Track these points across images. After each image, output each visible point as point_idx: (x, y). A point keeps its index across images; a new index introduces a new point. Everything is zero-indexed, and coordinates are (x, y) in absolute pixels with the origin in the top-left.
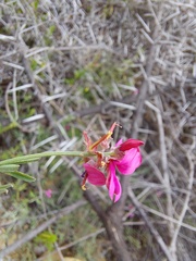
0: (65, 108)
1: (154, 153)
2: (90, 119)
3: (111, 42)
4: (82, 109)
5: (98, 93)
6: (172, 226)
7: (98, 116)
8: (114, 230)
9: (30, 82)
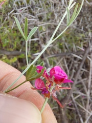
0: (50, 51)
1: (85, 79)
2: (60, 58)
3: (76, 23)
4: (57, 53)
5: (65, 46)
6: (87, 114)
7: (64, 57)
8: (62, 110)
9: (38, 37)
